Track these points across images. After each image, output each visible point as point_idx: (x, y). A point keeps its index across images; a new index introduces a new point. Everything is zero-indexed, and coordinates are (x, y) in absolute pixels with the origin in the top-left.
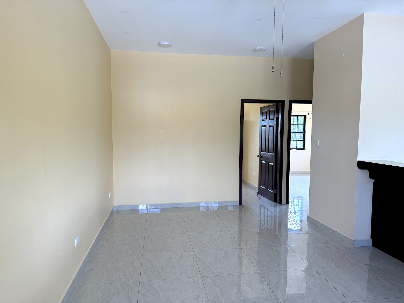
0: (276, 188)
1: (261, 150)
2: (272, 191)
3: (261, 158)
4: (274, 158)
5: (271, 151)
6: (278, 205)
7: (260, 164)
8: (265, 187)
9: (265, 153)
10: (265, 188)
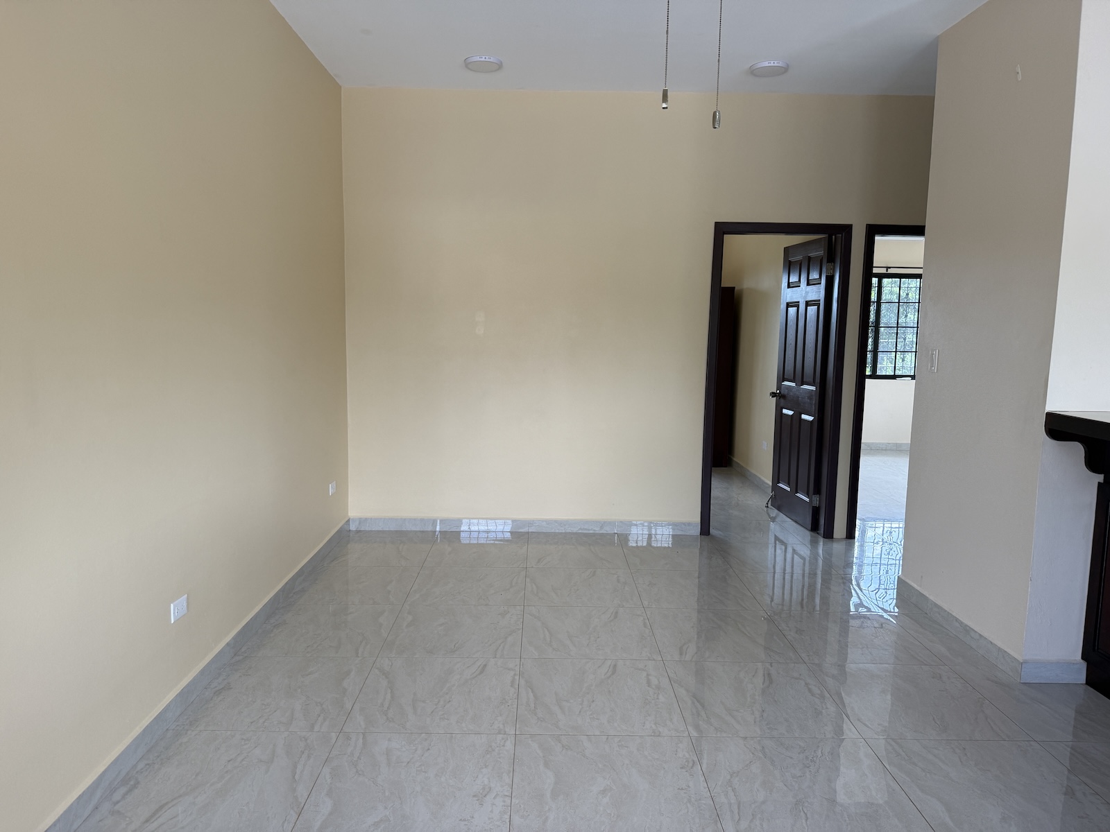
0: (817, 491)
1: (782, 377)
2: (807, 500)
3: (782, 400)
4: (815, 401)
5: (808, 380)
6: (821, 541)
7: (780, 417)
8: (789, 484)
9: (793, 384)
10: (789, 489)
